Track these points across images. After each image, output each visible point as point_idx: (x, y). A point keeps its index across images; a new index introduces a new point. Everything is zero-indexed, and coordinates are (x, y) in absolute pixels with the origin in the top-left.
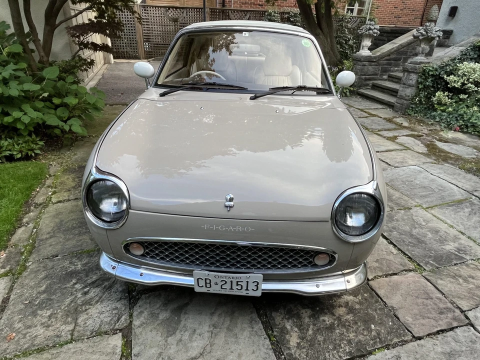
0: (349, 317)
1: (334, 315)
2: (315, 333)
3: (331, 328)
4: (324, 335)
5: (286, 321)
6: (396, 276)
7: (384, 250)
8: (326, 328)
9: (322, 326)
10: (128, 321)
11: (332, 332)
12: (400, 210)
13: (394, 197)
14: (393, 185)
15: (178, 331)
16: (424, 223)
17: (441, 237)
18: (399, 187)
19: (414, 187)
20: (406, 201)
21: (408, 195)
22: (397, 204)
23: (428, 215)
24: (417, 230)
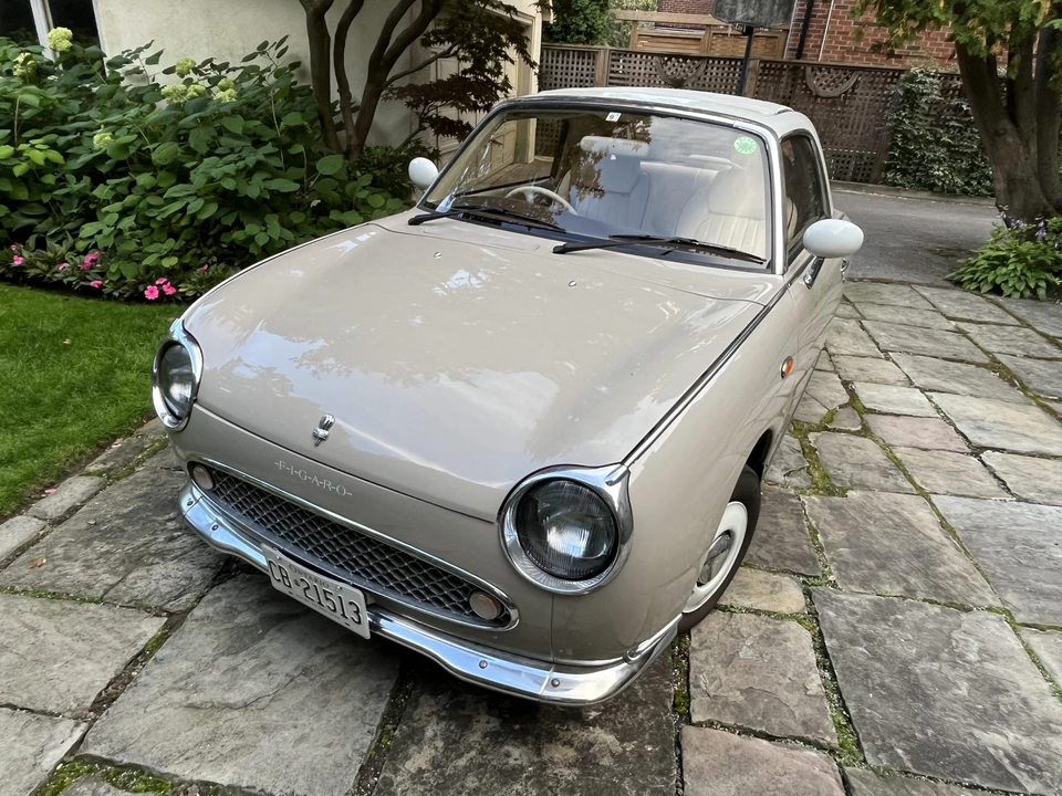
0: (566, 772)
1: (539, 755)
2: (467, 769)
3: (510, 775)
4: (484, 780)
5: (435, 719)
6: (765, 742)
7: (790, 675)
8: (500, 770)
9: (494, 763)
10: (189, 605)
11: (504, 784)
12: (931, 602)
13: (942, 569)
14: (970, 540)
15: (244, 652)
16: (972, 657)
17: (996, 706)
18: (984, 549)
19: (1032, 563)
20: (972, 589)
21: (993, 575)
22: (937, 586)
23: (1012, 641)
24: (936, 666)
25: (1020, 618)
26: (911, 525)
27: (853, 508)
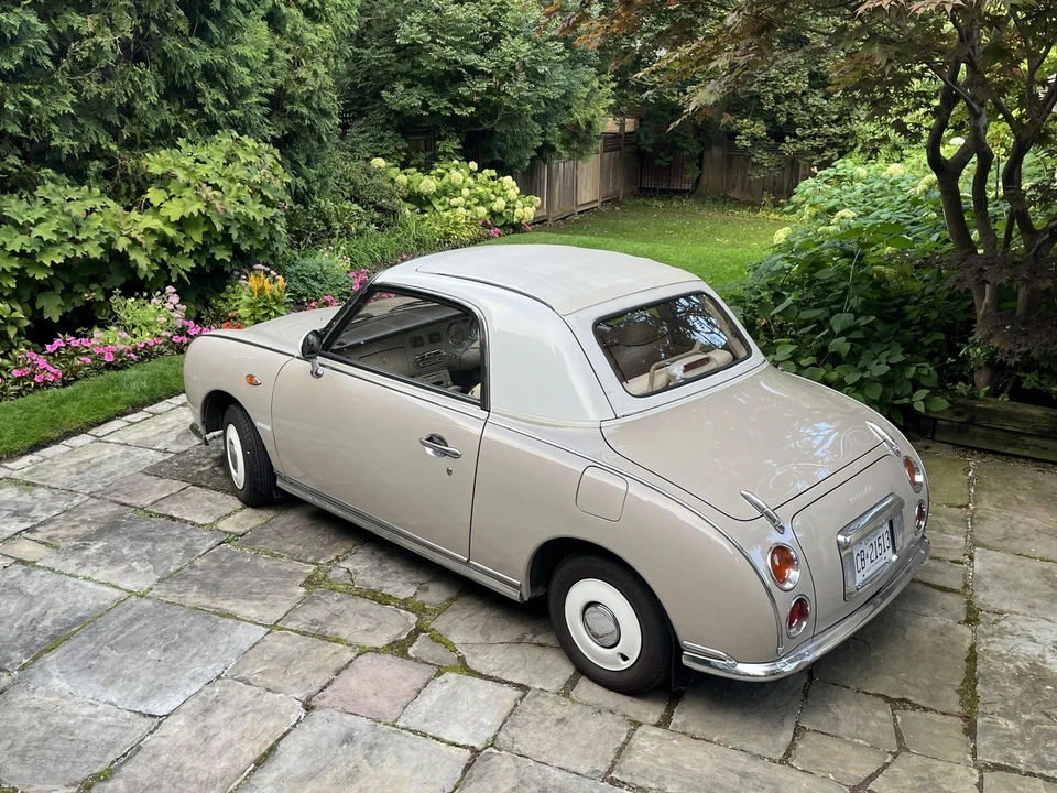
13: (195, 588)
14: (207, 618)
16: (134, 564)
17: (108, 556)
18: (192, 618)
19: (159, 633)
20: (170, 590)
21: (170, 608)
22: (186, 578)
23: (126, 584)
24: (144, 550)
25: (134, 598)
26: (244, 598)
27: (285, 582)
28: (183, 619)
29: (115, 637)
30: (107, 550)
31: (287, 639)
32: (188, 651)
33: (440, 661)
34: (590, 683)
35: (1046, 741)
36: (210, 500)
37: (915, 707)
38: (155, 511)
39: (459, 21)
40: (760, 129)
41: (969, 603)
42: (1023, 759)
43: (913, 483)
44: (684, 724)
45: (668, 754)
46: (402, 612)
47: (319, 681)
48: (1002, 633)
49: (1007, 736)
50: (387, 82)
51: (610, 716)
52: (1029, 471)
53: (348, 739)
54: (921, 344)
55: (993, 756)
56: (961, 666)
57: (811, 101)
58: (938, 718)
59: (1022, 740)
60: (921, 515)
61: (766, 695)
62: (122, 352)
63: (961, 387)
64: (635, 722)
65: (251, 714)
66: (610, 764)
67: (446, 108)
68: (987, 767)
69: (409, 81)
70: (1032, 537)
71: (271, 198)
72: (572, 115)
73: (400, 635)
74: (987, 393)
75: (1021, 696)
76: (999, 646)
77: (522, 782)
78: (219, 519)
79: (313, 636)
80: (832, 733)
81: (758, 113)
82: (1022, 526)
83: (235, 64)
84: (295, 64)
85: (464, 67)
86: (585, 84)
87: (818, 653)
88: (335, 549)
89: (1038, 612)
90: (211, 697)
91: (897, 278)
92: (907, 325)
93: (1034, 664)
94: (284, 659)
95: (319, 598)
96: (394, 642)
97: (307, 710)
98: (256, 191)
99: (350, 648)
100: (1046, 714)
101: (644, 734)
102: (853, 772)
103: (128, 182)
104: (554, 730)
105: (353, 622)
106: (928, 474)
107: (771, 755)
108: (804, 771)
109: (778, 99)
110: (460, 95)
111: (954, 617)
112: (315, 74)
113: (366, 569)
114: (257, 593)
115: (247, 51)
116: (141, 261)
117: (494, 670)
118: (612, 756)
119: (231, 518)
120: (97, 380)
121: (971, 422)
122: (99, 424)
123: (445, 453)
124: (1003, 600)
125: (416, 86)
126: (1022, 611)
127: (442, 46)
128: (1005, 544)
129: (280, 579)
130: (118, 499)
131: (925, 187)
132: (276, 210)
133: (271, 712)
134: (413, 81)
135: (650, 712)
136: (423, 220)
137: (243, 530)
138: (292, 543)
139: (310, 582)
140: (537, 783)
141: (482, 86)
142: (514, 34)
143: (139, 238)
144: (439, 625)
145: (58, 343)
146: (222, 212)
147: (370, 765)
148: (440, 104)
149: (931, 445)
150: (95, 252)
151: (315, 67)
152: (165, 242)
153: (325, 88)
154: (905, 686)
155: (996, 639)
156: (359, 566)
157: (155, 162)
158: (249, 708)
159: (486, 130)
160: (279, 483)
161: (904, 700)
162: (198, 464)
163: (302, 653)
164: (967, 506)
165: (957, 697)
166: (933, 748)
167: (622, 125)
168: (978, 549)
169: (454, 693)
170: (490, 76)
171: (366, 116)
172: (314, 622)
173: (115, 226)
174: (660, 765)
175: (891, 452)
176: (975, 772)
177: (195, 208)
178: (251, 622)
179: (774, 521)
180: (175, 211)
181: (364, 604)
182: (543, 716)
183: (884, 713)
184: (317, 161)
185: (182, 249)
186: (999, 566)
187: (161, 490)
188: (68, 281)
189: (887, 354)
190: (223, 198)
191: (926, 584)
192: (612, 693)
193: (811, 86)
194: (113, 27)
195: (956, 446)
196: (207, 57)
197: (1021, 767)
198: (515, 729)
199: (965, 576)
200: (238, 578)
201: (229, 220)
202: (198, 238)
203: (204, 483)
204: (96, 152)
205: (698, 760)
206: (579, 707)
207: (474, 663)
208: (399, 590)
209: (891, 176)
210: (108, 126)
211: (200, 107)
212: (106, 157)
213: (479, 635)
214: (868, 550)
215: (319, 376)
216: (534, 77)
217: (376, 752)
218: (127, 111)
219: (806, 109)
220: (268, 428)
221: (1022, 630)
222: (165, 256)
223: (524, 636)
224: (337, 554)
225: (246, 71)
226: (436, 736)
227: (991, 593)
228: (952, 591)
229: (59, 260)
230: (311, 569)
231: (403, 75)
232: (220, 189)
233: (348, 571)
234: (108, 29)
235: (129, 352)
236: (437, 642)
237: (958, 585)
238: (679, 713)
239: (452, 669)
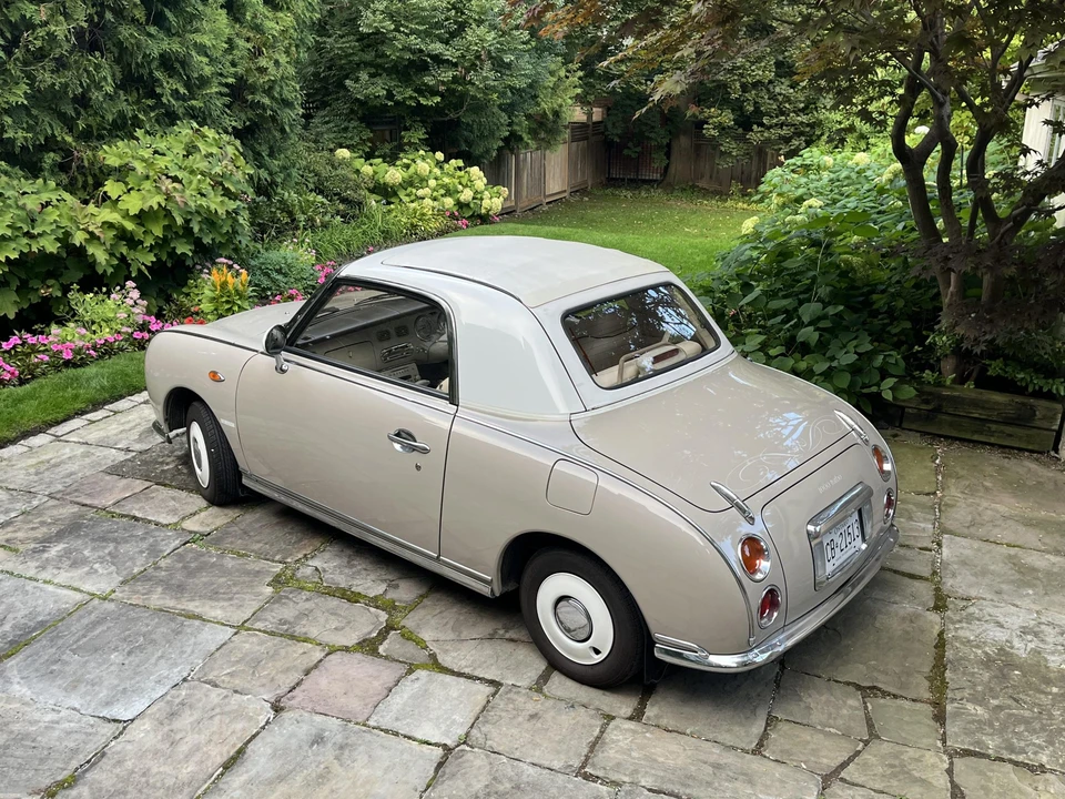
13: (160, 589)
14: (172, 620)
16: (96, 566)
17: (69, 558)
18: (157, 620)
19: (122, 636)
20: (133, 592)
21: (133, 610)
22: (150, 580)
23: (88, 587)
24: (107, 551)
25: (96, 601)
26: (211, 599)
27: (251, 582)
28: (147, 621)
29: (78, 640)
30: (67, 553)
31: (255, 639)
32: (153, 655)
33: (410, 659)
34: (563, 678)
35: (1015, 725)
36: (173, 499)
37: (885, 694)
38: (118, 511)
39: (423, 9)
40: (727, 118)
41: (937, 590)
42: (992, 744)
43: (882, 471)
44: (657, 717)
45: (641, 748)
46: (372, 609)
47: (288, 681)
48: (970, 619)
49: (976, 721)
50: (351, 71)
51: (583, 710)
52: (996, 458)
53: (318, 740)
54: (889, 332)
55: (963, 742)
56: (930, 653)
57: (777, 90)
58: (907, 704)
59: (991, 725)
60: (890, 504)
61: (739, 686)
62: (80, 349)
63: (927, 375)
64: (608, 716)
65: (219, 717)
66: (583, 758)
67: (411, 98)
68: (956, 753)
69: (373, 70)
70: (998, 523)
71: (233, 190)
72: (538, 104)
73: (370, 633)
74: (954, 381)
75: (990, 682)
76: (967, 633)
77: (495, 779)
78: (183, 519)
79: (282, 635)
80: (805, 722)
81: (725, 102)
82: (989, 512)
83: (193, 53)
84: (256, 53)
85: (429, 56)
86: (552, 73)
87: (790, 643)
88: (304, 547)
89: (1006, 597)
90: (177, 701)
91: (863, 267)
92: (875, 314)
93: (1002, 649)
94: (252, 659)
95: (287, 598)
96: (364, 641)
97: (276, 711)
98: (218, 183)
99: (319, 648)
100: (1015, 699)
101: (617, 727)
102: (825, 761)
103: (84, 175)
104: (527, 725)
105: (322, 620)
106: (896, 462)
107: (743, 745)
108: (776, 761)
109: (744, 88)
110: (425, 85)
111: (924, 605)
112: (277, 63)
113: (335, 567)
114: (224, 593)
115: (206, 40)
116: (100, 255)
117: (466, 667)
118: (586, 751)
119: (197, 517)
120: (54, 378)
121: (938, 410)
122: (58, 423)
123: (414, 449)
124: (970, 586)
125: (380, 75)
126: (989, 596)
127: (407, 35)
128: (972, 530)
129: (247, 579)
130: (78, 500)
131: (890, 176)
132: (238, 203)
133: (239, 714)
134: (377, 70)
135: (622, 705)
136: (390, 211)
137: (208, 530)
138: (259, 542)
139: (277, 581)
140: (510, 780)
141: (447, 75)
142: (480, 22)
143: (97, 232)
144: (409, 622)
145: (14, 340)
146: (182, 205)
147: (341, 765)
148: (405, 93)
149: (899, 433)
150: (51, 247)
151: (276, 56)
152: (123, 236)
153: (287, 78)
154: (875, 674)
155: (964, 625)
156: (328, 564)
157: (112, 155)
158: (218, 710)
159: (452, 120)
160: (245, 481)
161: (874, 687)
162: (162, 463)
163: (270, 654)
164: (935, 493)
165: (927, 684)
166: (903, 735)
167: (590, 115)
168: (945, 536)
169: (426, 691)
170: (455, 65)
171: (330, 105)
172: (283, 622)
173: (71, 219)
174: (634, 758)
175: (859, 441)
176: (945, 758)
177: (155, 201)
178: (218, 623)
179: (744, 512)
180: (133, 204)
181: (334, 602)
182: (515, 712)
183: (854, 701)
184: (280, 151)
185: (142, 243)
186: (968, 552)
187: (125, 489)
188: (24, 277)
189: (855, 343)
190: (184, 191)
191: (896, 572)
192: (585, 688)
193: (777, 75)
194: (66, 16)
195: (924, 434)
196: (165, 46)
197: (990, 752)
198: (487, 726)
199: (933, 563)
200: (204, 578)
201: (190, 213)
202: (158, 231)
203: (167, 482)
204: (51, 144)
205: (672, 753)
206: (551, 702)
207: (446, 660)
208: (368, 588)
209: (857, 164)
210: (63, 117)
211: (159, 97)
212: (61, 149)
213: (450, 632)
214: (838, 540)
215: (283, 371)
216: (500, 66)
217: (346, 752)
218: (83, 101)
219: (773, 97)
220: (233, 425)
221: (990, 615)
222: (124, 250)
223: (495, 632)
224: (305, 552)
225: (205, 60)
226: (409, 734)
227: (959, 579)
228: (921, 578)
229: (14, 256)
230: (278, 568)
231: (367, 64)
232: (180, 182)
233: (317, 569)
234: (61, 18)
235: (88, 349)
236: (408, 639)
237: (926, 572)
238: (652, 705)
239: (423, 666)
